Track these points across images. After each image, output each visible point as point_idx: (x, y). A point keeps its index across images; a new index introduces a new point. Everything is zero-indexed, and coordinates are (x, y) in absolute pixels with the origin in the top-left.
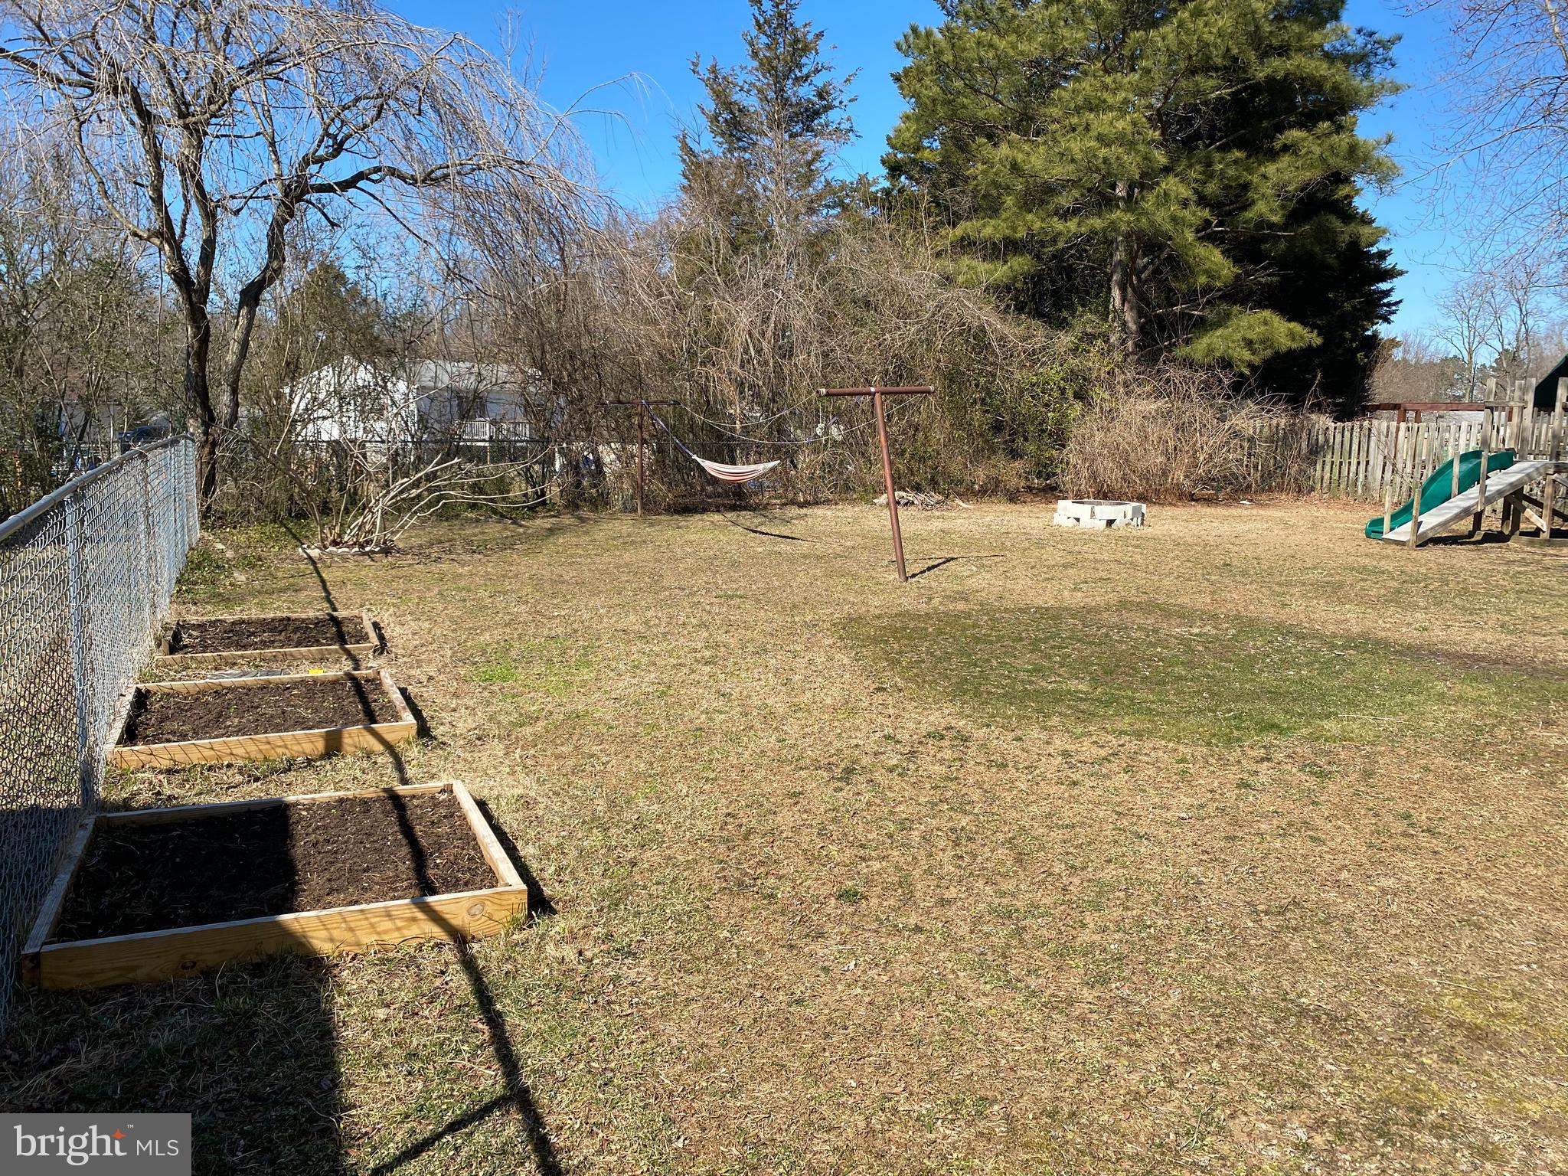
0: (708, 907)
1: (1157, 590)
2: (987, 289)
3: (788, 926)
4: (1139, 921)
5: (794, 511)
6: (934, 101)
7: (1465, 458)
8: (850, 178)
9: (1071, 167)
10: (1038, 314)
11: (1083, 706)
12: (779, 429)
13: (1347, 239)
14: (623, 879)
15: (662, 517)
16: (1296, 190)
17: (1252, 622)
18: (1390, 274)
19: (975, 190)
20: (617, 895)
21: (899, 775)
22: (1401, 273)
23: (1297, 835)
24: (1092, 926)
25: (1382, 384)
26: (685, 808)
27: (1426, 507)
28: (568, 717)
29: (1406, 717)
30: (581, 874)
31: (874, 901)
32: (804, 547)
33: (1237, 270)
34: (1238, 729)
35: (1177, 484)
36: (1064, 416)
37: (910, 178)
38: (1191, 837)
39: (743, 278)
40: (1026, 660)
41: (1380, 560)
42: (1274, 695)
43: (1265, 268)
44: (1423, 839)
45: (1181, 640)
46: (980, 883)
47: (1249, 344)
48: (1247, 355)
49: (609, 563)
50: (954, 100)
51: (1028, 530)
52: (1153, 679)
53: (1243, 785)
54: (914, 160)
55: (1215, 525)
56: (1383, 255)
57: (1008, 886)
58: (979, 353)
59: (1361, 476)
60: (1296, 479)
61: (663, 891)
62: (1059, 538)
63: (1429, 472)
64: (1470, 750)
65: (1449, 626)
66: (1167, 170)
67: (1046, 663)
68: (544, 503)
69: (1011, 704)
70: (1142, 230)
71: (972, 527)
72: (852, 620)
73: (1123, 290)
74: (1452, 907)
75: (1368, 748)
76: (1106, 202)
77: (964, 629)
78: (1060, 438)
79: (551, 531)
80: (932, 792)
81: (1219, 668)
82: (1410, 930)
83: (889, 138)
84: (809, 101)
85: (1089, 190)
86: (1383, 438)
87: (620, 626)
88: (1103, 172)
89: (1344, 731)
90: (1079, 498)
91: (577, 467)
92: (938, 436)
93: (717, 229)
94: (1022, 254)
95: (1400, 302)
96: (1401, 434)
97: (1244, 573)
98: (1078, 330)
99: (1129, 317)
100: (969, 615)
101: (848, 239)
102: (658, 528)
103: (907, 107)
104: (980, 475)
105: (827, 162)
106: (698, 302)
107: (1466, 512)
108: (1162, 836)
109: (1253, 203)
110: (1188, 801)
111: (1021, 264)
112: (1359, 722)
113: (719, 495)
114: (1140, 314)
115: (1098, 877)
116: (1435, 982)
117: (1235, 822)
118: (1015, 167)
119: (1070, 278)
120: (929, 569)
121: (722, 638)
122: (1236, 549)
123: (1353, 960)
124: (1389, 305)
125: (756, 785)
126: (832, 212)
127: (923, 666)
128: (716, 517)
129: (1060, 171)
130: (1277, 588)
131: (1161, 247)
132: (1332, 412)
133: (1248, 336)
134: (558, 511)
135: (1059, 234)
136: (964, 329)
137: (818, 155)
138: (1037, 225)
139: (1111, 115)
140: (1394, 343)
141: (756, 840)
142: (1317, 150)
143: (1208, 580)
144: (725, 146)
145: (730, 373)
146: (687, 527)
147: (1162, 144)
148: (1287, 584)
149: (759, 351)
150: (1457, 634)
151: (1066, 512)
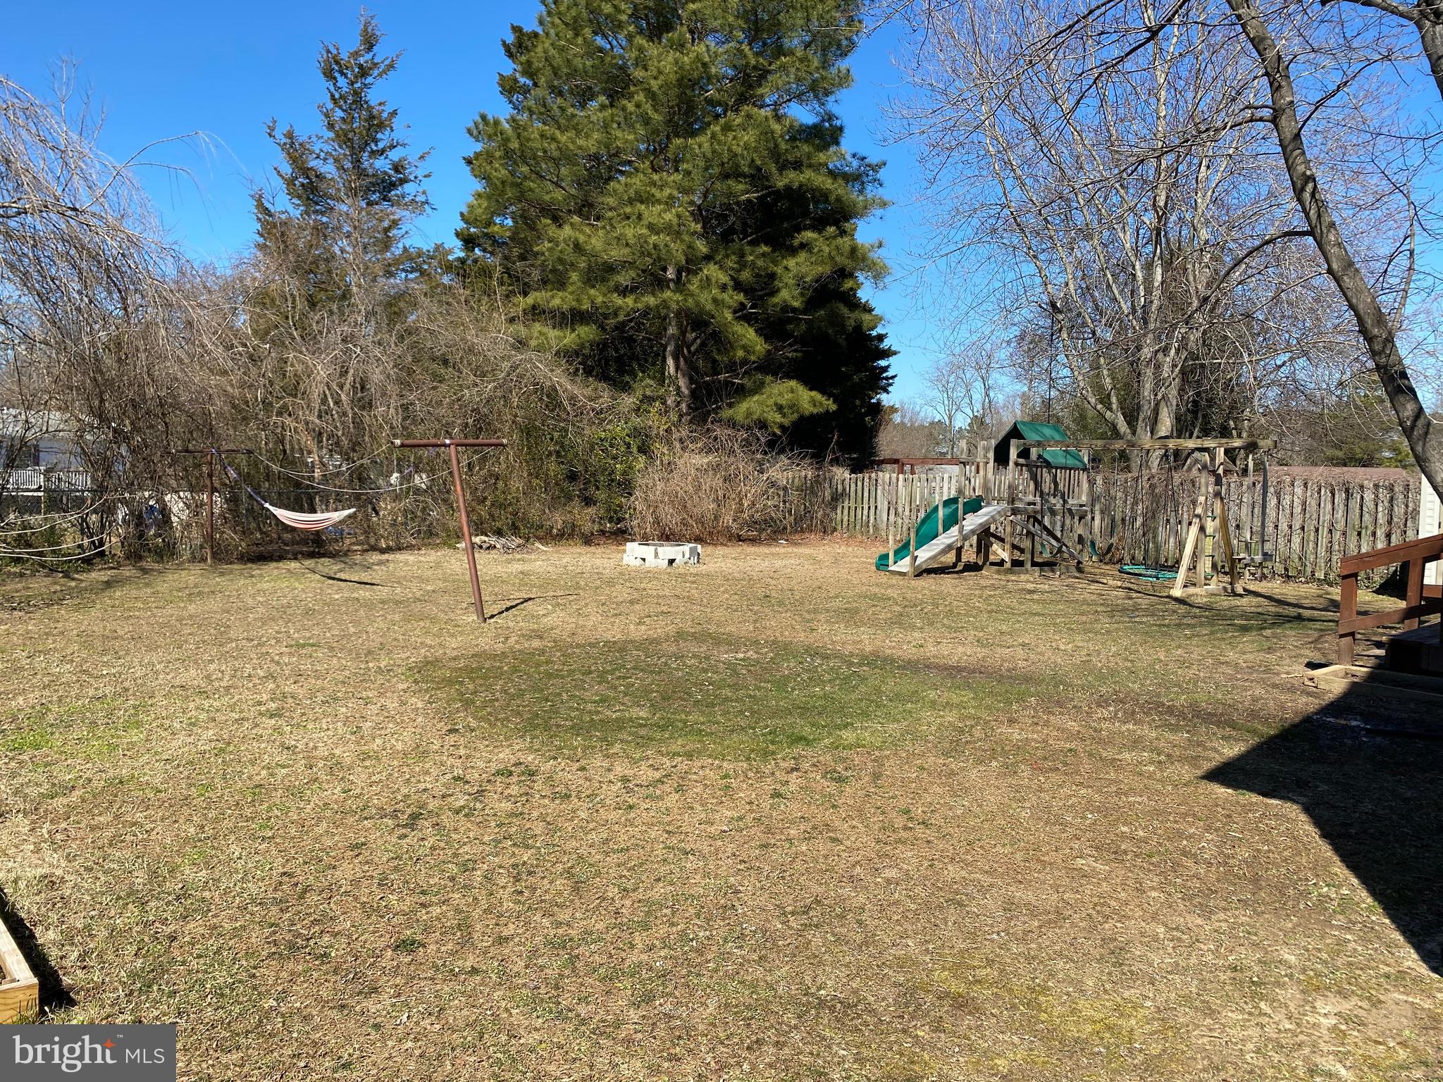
0: (254, 976)
1: (709, 621)
2: (557, 353)
3: (340, 986)
4: (683, 935)
5: (375, 557)
6: (503, 182)
7: (947, 503)
8: (427, 246)
9: (627, 250)
10: (604, 377)
11: (643, 732)
12: (360, 477)
13: (853, 323)
14: (159, 956)
15: (235, 566)
16: (811, 281)
17: (786, 646)
18: (888, 353)
19: (542, 265)
20: (151, 976)
21: (466, 816)
22: (895, 353)
23: (820, 837)
24: (640, 946)
25: (886, 443)
26: (237, 872)
27: (920, 544)
28: (110, 784)
29: (906, 723)
30: (110, 956)
31: (433, 947)
32: (383, 592)
33: (767, 347)
34: (773, 743)
35: (727, 527)
36: (630, 468)
37: (484, 250)
38: (730, 848)
39: (321, 332)
40: (593, 691)
41: (887, 589)
42: (804, 710)
43: (790, 345)
44: (919, 830)
45: (729, 665)
46: (538, 917)
47: (780, 408)
48: (778, 418)
49: (172, 616)
50: (521, 183)
51: (601, 570)
52: (704, 703)
53: (776, 795)
54: (486, 234)
55: (758, 562)
56: (881, 338)
57: (564, 916)
58: (553, 410)
59: (872, 518)
60: (822, 522)
61: (205, 964)
62: (627, 576)
63: (922, 515)
64: (955, 748)
65: (939, 643)
66: (708, 258)
67: (612, 694)
68: (102, 554)
69: (578, 735)
70: (689, 309)
71: (550, 569)
72: (428, 663)
73: (676, 359)
74: (941, 889)
75: (877, 753)
76: (659, 283)
77: (538, 665)
78: (627, 487)
79: (108, 584)
80: (497, 830)
81: (759, 688)
82: (908, 914)
83: (462, 214)
84: (385, 173)
85: (644, 271)
86: (887, 487)
87: (177, 682)
88: (654, 257)
89: (858, 739)
90: (645, 540)
91: (140, 517)
92: (517, 484)
93: (292, 285)
94: (588, 324)
95: (895, 376)
96: (900, 483)
97: (781, 603)
98: (639, 393)
99: (682, 382)
100: (543, 652)
101: (426, 302)
102: (228, 577)
103: (478, 186)
104: (557, 520)
105: (403, 231)
106: (273, 355)
107: (949, 548)
108: (706, 849)
109: (778, 290)
110: (729, 814)
111: (586, 332)
112: (869, 730)
113: (298, 543)
114: (691, 380)
115: (647, 897)
116: (927, 959)
117: (769, 831)
118: (577, 247)
119: (631, 348)
120: (507, 609)
121: (290, 688)
122: (774, 582)
123: (864, 948)
124: (887, 378)
125: (316, 840)
126: (411, 276)
127: (497, 704)
128: (293, 565)
129: (616, 254)
130: (807, 616)
131: (707, 324)
132: (848, 466)
133: (779, 402)
134: (118, 563)
135: (620, 308)
136: (538, 388)
137: (395, 223)
138: (600, 299)
139: (659, 208)
140: (893, 409)
141: (312, 898)
142: (827, 249)
143: (751, 610)
144: (302, 208)
145: (307, 423)
146: (261, 575)
147: (703, 236)
148: (815, 611)
149: (337, 403)
150: (945, 649)
151: (634, 553)
